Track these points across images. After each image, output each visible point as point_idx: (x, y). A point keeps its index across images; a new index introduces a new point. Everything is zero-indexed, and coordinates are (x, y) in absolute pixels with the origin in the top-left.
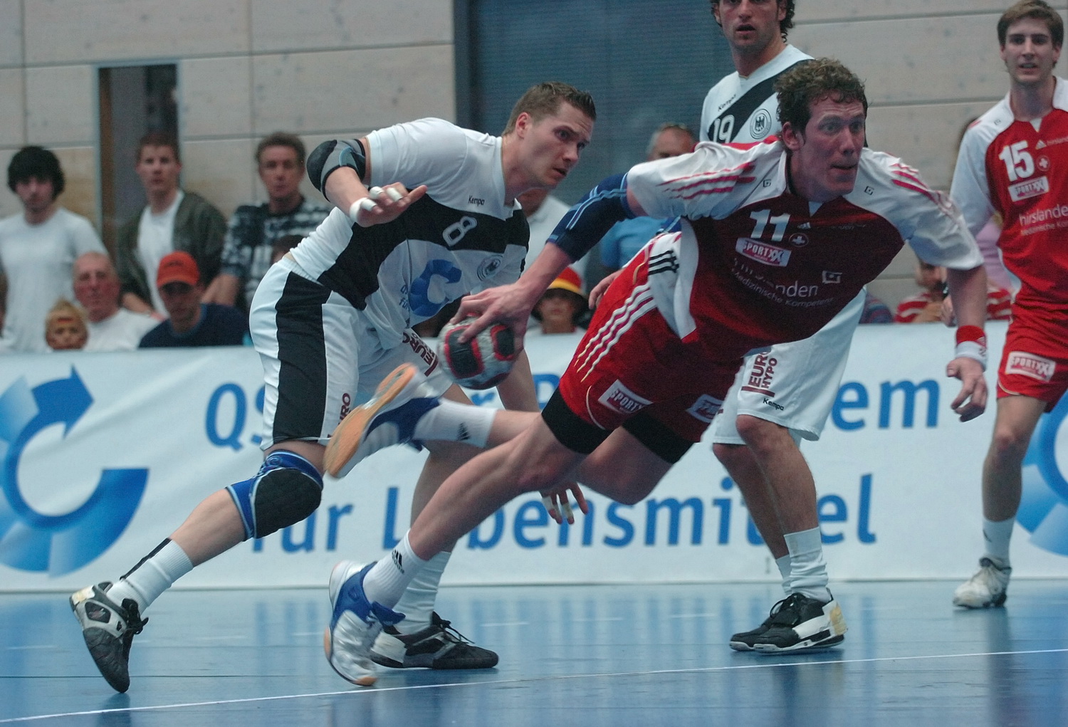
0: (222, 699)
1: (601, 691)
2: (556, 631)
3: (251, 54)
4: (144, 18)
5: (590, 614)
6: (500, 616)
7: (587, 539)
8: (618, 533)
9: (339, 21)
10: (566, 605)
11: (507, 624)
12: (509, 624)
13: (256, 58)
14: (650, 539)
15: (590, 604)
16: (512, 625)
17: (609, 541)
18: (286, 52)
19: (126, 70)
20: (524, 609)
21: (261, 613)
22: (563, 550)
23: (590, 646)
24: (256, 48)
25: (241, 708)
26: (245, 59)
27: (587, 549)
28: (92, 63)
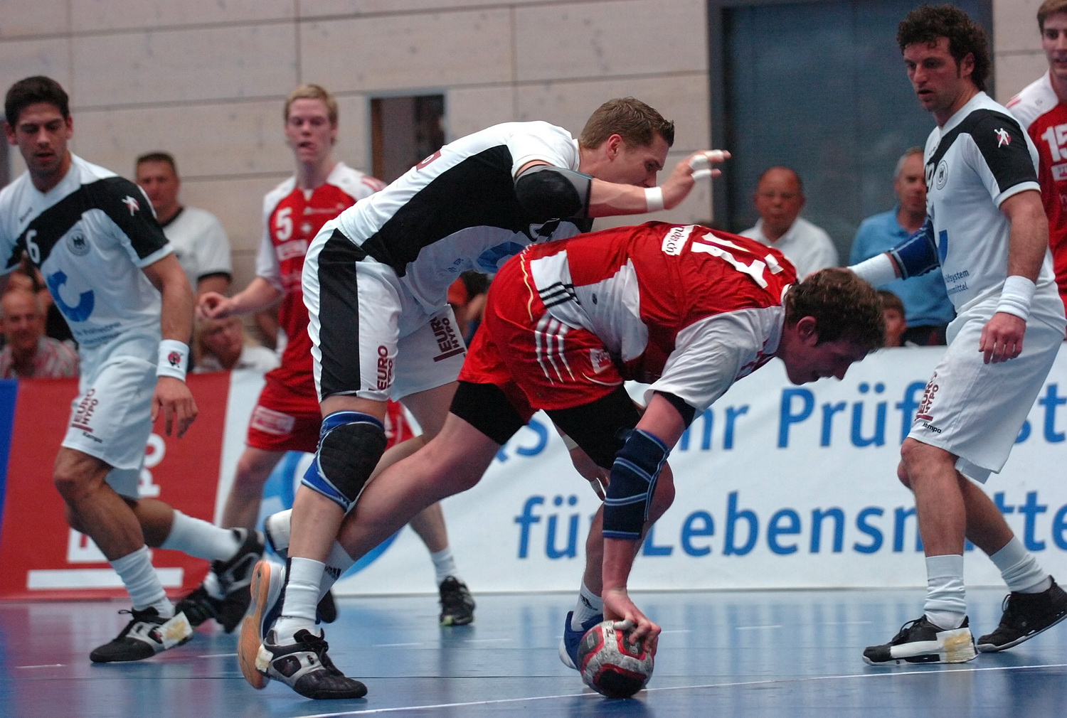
0: (490, 699)
1: (852, 691)
2: (808, 633)
3: (515, 84)
4: (414, 50)
5: (841, 618)
6: (755, 620)
7: (838, 547)
8: (868, 540)
9: (599, 52)
10: (818, 609)
11: (761, 627)
12: (764, 627)
13: (521, 89)
14: (898, 546)
15: (841, 607)
16: (766, 629)
17: (859, 548)
18: (548, 82)
19: (397, 100)
20: (778, 613)
21: (527, 617)
22: (815, 557)
23: (841, 648)
24: (521, 78)
25: (509, 708)
26: (509, 89)
27: (837, 556)
28: (363, 93)
